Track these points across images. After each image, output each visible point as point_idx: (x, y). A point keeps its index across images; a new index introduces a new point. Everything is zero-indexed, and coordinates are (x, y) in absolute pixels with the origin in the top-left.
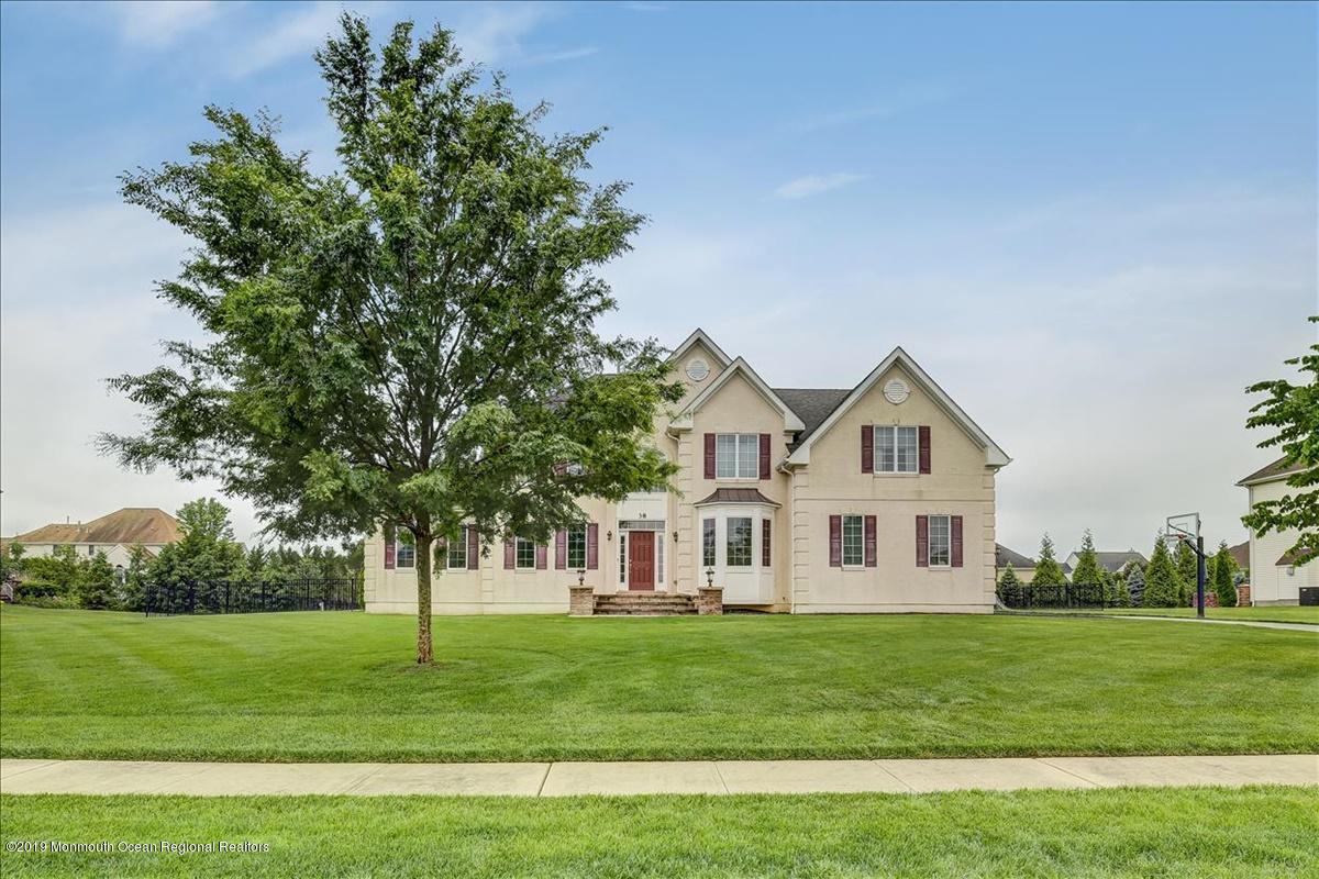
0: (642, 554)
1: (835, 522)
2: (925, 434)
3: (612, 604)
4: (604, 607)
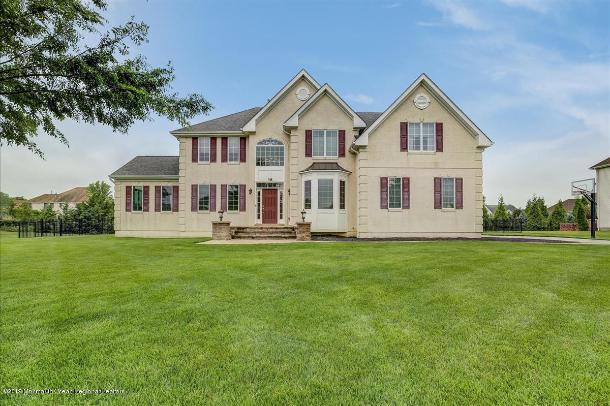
0: (270, 202)
1: (384, 181)
2: (439, 127)
3: (244, 232)
4: (239, 234)
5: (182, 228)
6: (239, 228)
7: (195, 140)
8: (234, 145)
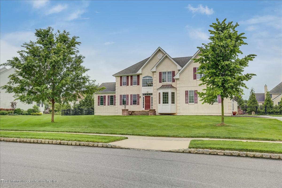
0: (148, 101)
1: (187, 92)
5: (117, 112)
6: (133, 111)
7: (121, 78)
8: (135, 79)
